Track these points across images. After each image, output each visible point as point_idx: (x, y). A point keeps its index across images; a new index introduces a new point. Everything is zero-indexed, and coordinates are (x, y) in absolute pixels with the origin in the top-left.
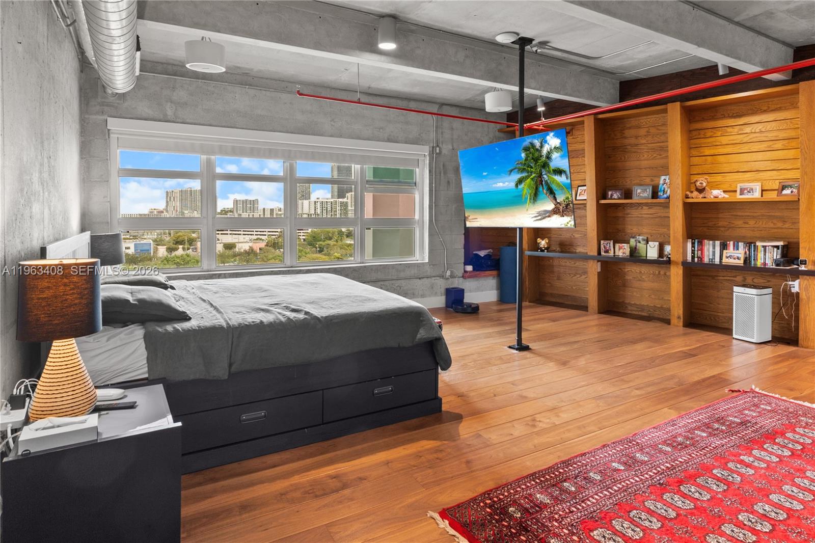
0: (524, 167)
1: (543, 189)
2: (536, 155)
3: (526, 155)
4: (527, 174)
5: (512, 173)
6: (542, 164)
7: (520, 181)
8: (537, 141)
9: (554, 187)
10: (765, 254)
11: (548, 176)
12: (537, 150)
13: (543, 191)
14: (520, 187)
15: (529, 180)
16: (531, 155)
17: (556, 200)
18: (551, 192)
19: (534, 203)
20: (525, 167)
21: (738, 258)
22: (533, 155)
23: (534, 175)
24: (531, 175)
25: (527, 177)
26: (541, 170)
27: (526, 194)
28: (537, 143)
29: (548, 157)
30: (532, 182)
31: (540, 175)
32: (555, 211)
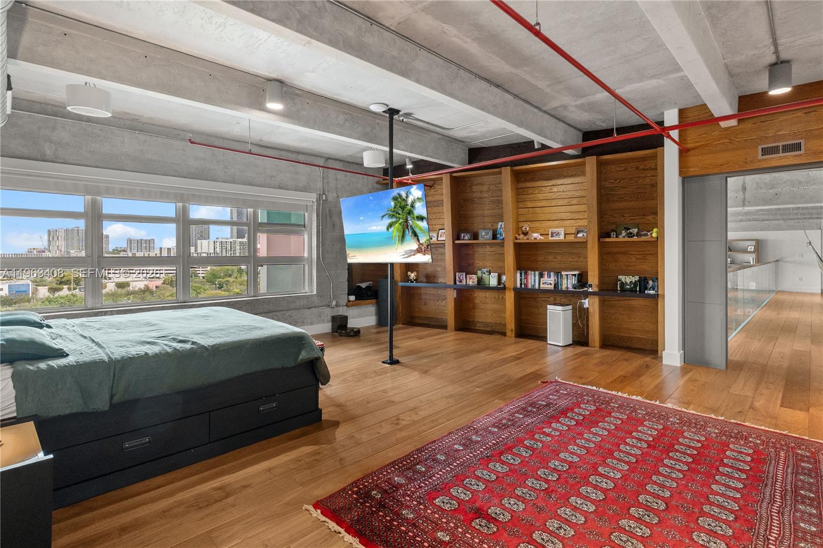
0: (393, 214)
1: (409, 232)
2: (403, 203)
3: (395, 203)
4: (396, 220)
5: (384, 218)
6: (408, 211)
7: (390, 225)
8: (403, 192)
9: (417, 231)
10: (567, 281)
11: (412, 222)
12: (404, 200)
13: (409, 234)
14: (391, 230)
15: (397, 224)
16: (399, 204)
17: (419, 241)
18: (415, 234)
19: (402, 243)
20: (394, 214)
21: (551, 284)
22: (400, 204)
23: (401, 221)
24: (399, 220)
25: (396, 222)
26: (407, 216)
27: (395, 236)
28: (404, 195)
29: (412, 206)
30: (400, 226)
31: (407, 221)
32: (419, 251)
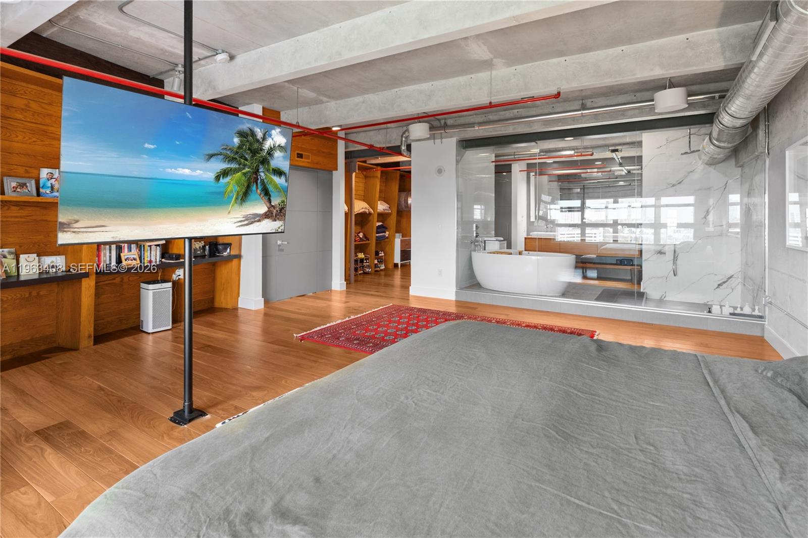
0: (234, 156)
1: (257, 188)
2: (256, 146)
3: (241, 141)
4: (237, 166)
5: (212, 159)
6: (261, 159)
7: (225, 173)
8: (259, 130)
9: (270, 188)
10: (150, 253)
11: (265, 174)
12: (258, 141)
13: (256, 191)
14: (223, 181)
15: (239, 174)
16: (248, 144)
17: (270, 202)
18: (266, 193)
19: (241, 204)
20: (236, 156)
21: (135, 259)
22: (251, 144)
23: (247, 170)
24: (244, 169)
25: (236, 171)
26: (258, 166)
27: (231, 191)
28: (259, 135)
29: (270, 152)
30: (244, 178)
31: (257, 172)
32: (267, 215)
